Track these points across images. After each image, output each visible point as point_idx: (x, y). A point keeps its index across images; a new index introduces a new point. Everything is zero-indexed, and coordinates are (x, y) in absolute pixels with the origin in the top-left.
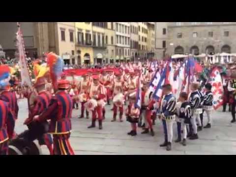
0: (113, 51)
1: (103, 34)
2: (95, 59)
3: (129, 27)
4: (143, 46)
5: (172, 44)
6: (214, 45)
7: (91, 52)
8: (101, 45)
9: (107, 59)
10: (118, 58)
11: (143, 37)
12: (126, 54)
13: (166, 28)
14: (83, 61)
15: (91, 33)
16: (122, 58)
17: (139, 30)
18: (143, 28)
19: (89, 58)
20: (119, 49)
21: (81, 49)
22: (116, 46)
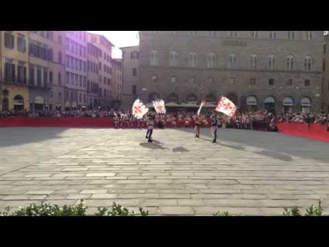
0: (60, 93)
1: (45, 69)
2: (31, 105)
3: (85, 63)
4: (105, 90)
5: (144, 89)
6: (196, 94)
7: (25, 94)
8: (42, 85)
9: (51, 106)
10: (68, 104)
11: (105, 78)
12: (80, 100)
13: (137, 68)
14: (11, 107)
15: (27, 65)
16: (74, 105)
17: (100, 68)
18: (105, 66)
19: (23, 102)
20: (70, 92)
21: (9, 89)
22: (66, 88)
